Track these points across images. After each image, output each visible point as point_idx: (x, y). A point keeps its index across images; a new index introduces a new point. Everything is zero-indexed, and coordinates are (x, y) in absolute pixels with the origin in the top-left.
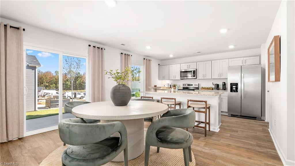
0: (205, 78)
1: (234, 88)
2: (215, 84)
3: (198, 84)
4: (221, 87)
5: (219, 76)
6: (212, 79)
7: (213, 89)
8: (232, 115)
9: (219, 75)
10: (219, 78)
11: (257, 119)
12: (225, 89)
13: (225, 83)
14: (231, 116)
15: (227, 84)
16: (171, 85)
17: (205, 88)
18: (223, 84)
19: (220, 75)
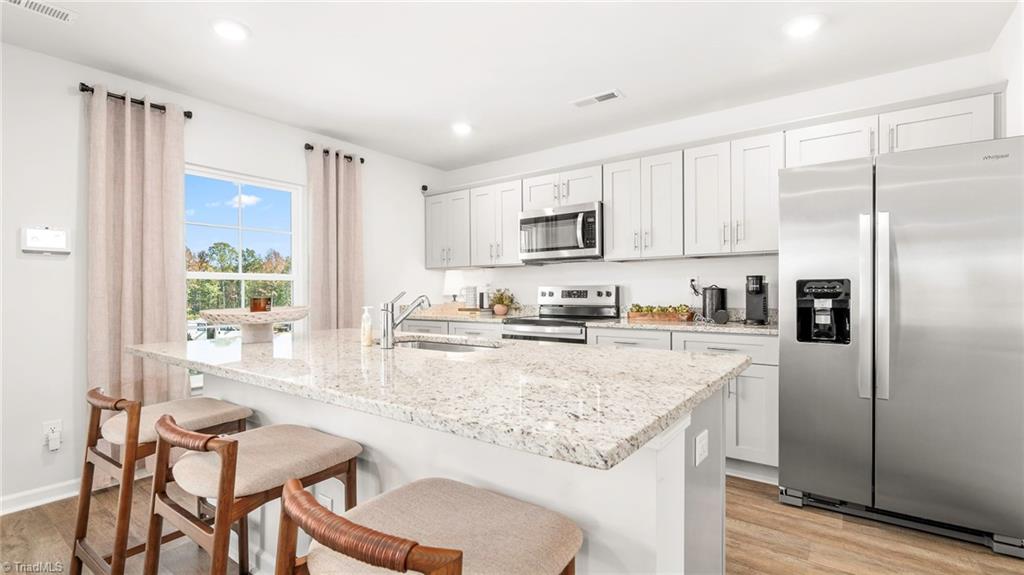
0: (647, 254)
1: (823, 310)
2: (705, 289)
3: (617, 289)
4: (738, 303)
5: (728, 238)
6: (685, 258)
7: (691, 318)
8: (807, 495)
9: (728, 230)
10: (726, 250)
11: (996, 547)
12: (760, 315)
13: (759, 279)
14: (799, 502)
15: (776, 286)
16: (482, 295)
17: (650, 309)
18: (752, 287)
19: (733, 232)
